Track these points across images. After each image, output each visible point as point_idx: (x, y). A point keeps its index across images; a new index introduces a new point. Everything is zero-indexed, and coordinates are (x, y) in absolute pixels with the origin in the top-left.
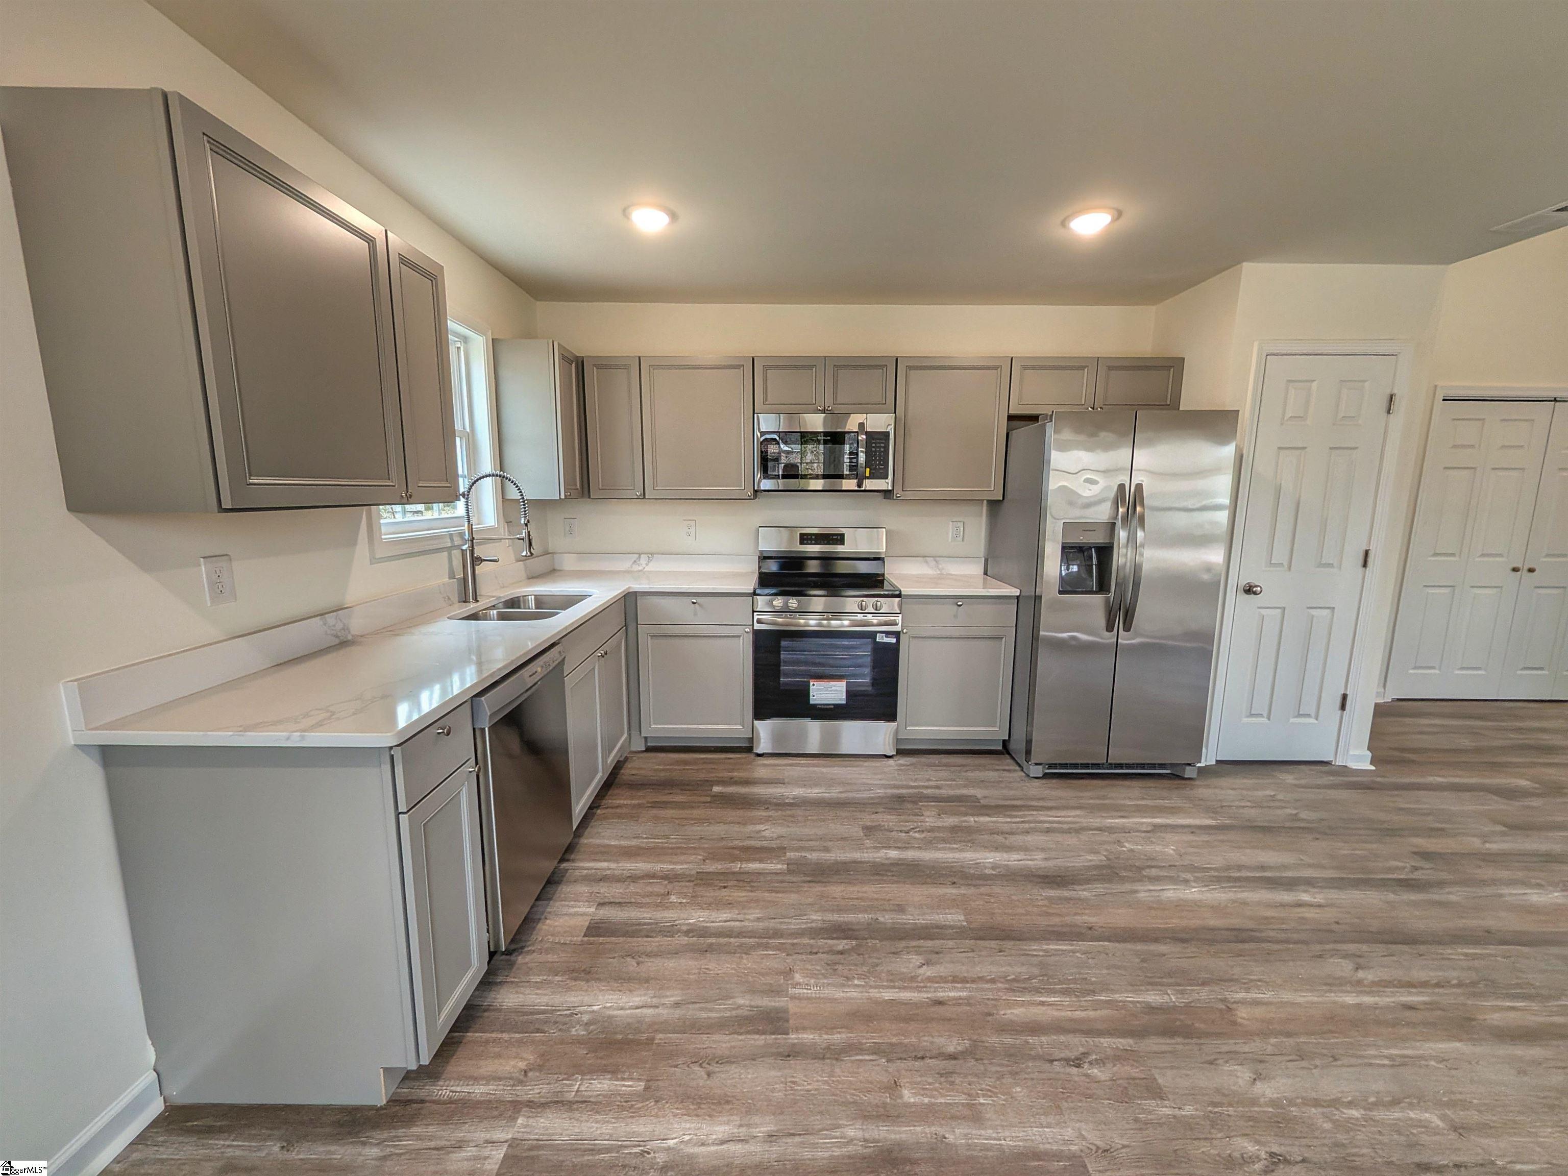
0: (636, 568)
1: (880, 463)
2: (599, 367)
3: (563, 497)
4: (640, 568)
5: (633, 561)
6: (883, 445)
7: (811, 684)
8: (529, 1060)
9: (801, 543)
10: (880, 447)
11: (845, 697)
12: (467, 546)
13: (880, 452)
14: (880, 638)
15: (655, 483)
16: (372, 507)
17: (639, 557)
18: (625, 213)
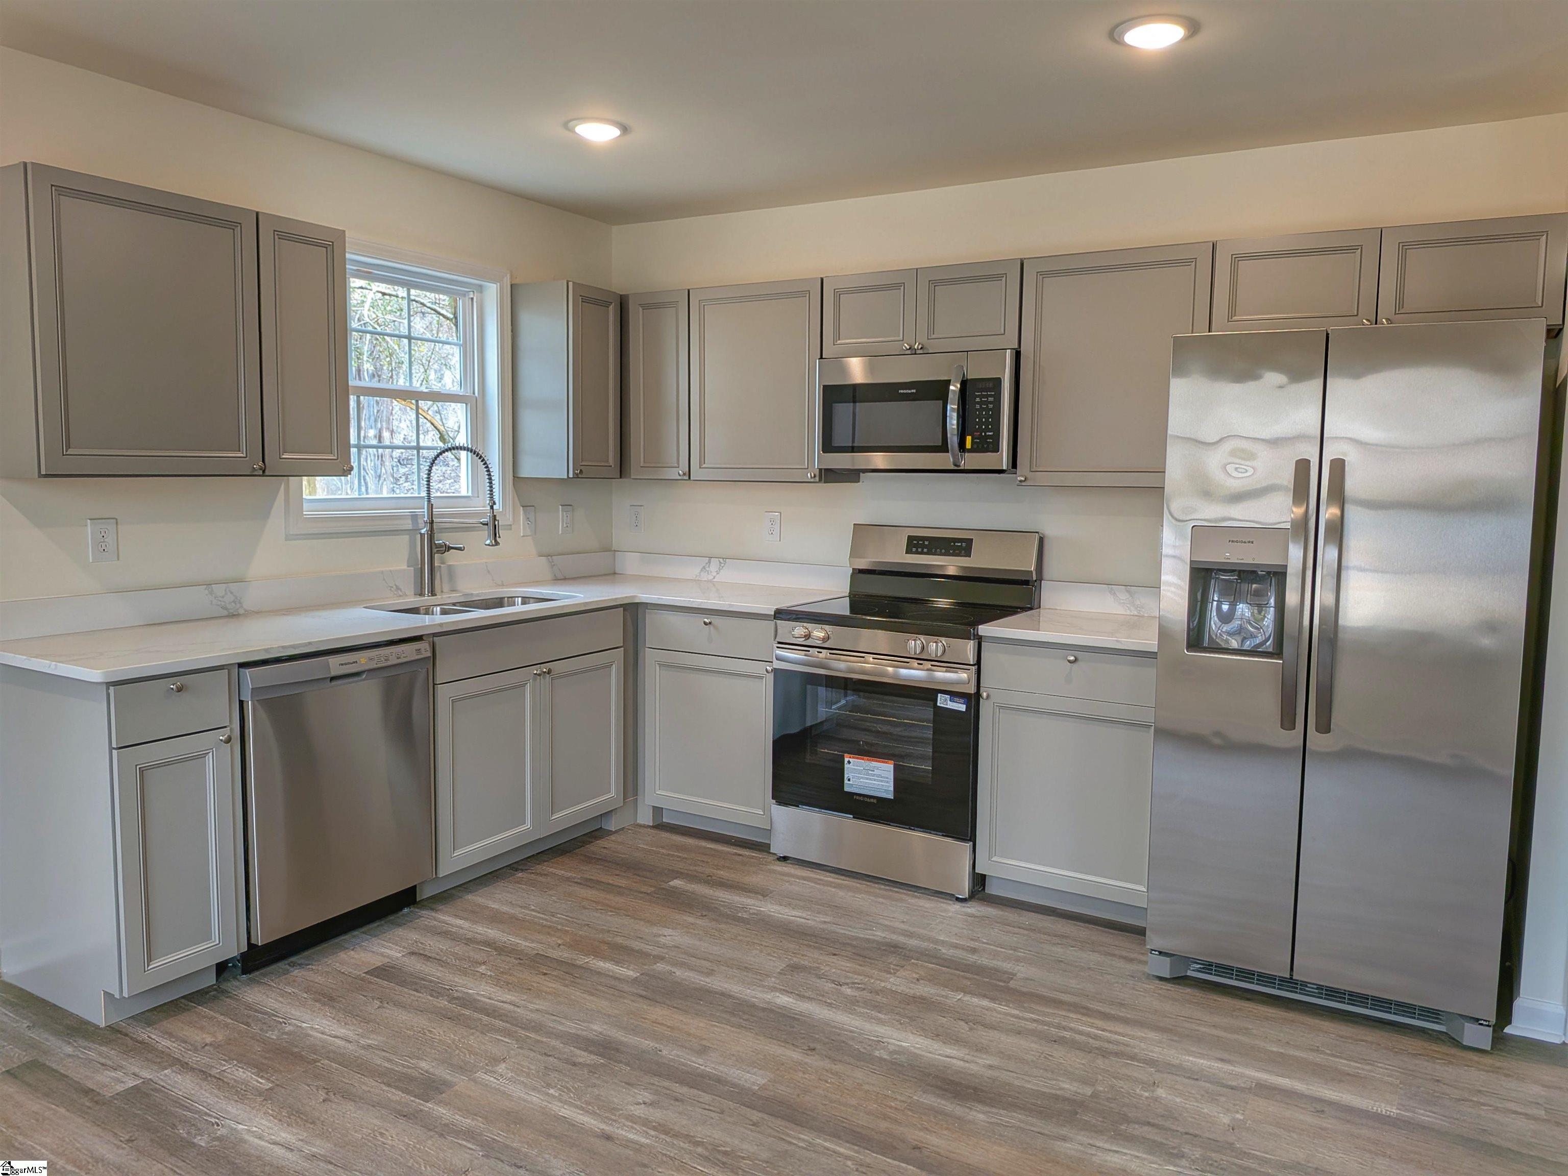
0: (705, 577)
1: (987, 427)
2: (646, 307)
3: (571, 475)
4: (711, 577)
5: (701, 567)
6: (991, 399)
7: (846, 760)
8: (216, 1039)
9: (908, 551)
10: (987, 403)
11: (892, 789)
12: (425, 529)
13: (987, 410)
14: (943, 701)
15: (702, 460)
16: (290, 478)
17: (710, 562)
18: (566, 125)
